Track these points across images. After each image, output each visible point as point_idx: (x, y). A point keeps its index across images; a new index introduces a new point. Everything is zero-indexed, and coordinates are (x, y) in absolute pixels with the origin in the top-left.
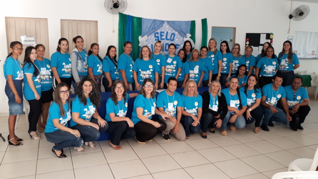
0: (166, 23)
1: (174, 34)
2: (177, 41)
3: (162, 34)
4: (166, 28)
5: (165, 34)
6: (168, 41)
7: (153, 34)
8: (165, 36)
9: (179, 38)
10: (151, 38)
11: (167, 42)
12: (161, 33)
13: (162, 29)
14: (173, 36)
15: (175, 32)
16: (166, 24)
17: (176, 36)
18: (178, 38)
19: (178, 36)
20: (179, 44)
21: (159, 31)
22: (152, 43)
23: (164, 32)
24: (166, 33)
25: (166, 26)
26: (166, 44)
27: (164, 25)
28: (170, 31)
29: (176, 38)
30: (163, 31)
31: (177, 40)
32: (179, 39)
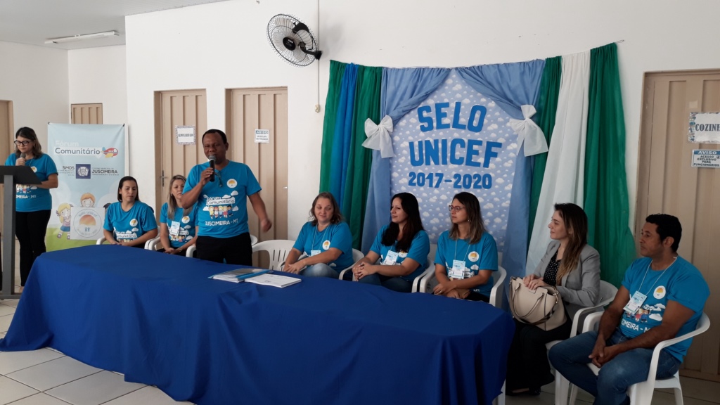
0: (454, 75)
1: (483, 110)
2: (495, 131)
3: (443, 110)
4: (456, 92)
5: (450, 112)
6: (463, 131)
7: (415, 113)
8: (452, 116)
9: (500, 119)
10: (408, 123)
11: (457, 134)
12: (438, 106)
13: (443, 95)
14: (477, 115)
15: (487, 103)
16: (453, 79)
17: (488, 116)
18: (496, 121)
19: (497, 114)
20: (499, 141)
21: (431, 102)
22: (411, 138)
23: (447, 105)
24: (453, 105)
25: (454, 85)
26: (455, 142)
27: (449, 81)
28: (470, 99)
29: (489, 120)
30: (446, 101)
31: (495, 126)
32: (500, 124)
